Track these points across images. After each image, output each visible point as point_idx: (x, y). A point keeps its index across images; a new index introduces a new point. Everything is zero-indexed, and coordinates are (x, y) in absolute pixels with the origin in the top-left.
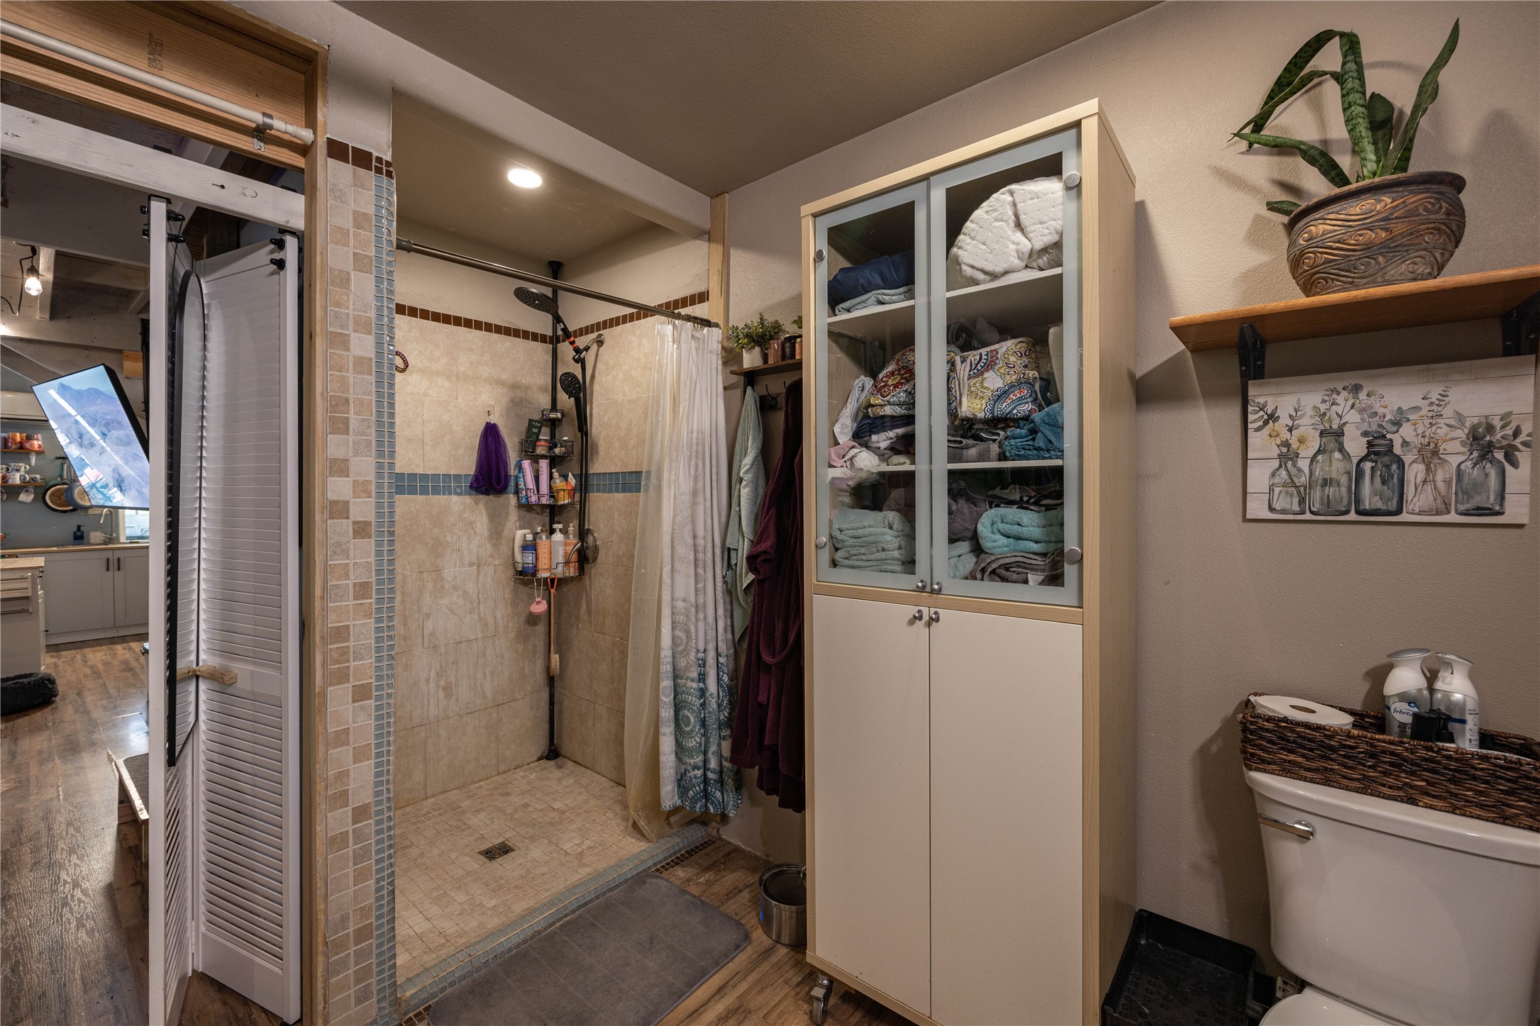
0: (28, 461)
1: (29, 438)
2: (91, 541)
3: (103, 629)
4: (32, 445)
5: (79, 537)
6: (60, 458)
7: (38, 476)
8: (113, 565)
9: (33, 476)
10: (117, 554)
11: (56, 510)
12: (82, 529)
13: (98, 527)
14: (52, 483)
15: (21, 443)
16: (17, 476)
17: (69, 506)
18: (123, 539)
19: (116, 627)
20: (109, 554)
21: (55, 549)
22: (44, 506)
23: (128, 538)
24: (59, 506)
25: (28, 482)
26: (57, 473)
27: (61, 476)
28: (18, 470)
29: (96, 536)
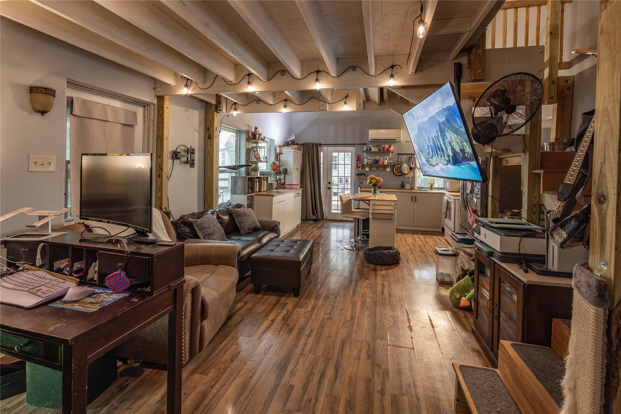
0: (389, 156)
1: (390, 147)
2: (406, 188)
3: (409, 226)
4: (391, 149)
5: (403, 186)
6: (398, 154)
7: (392, 161)
8: (414, 199)
9: (390, 161)
10: (416, 195)
11: (396, 175)
12: (404, 183)
13: (409, 183)
14: (396, 164)
15: (388, 148)
16: (386, 161)
17: (400, 173)
18: (416, 188)
19: (414, 226)
20: (412, 194)
21: (396, 190)
22: (393, 173)
23: (418, 188)
24: (397, 173)
25: (389, 164)
26: (397, 160)
27: (398, 161)
28: (386, 159)
29: (408, 186)
